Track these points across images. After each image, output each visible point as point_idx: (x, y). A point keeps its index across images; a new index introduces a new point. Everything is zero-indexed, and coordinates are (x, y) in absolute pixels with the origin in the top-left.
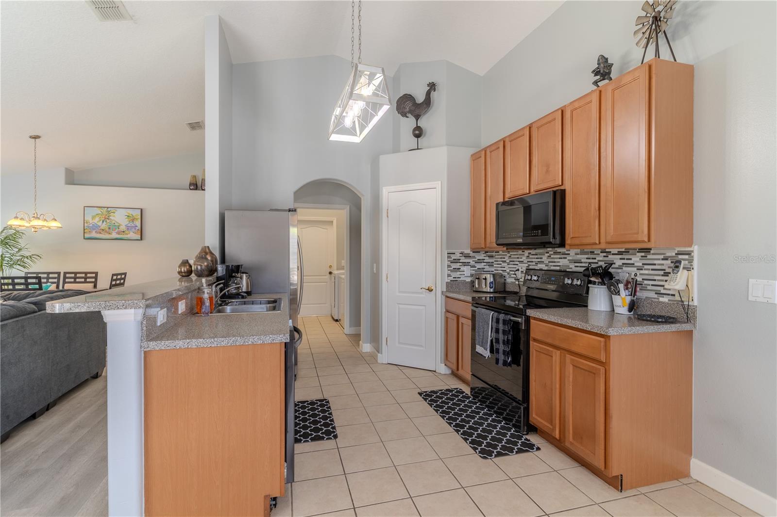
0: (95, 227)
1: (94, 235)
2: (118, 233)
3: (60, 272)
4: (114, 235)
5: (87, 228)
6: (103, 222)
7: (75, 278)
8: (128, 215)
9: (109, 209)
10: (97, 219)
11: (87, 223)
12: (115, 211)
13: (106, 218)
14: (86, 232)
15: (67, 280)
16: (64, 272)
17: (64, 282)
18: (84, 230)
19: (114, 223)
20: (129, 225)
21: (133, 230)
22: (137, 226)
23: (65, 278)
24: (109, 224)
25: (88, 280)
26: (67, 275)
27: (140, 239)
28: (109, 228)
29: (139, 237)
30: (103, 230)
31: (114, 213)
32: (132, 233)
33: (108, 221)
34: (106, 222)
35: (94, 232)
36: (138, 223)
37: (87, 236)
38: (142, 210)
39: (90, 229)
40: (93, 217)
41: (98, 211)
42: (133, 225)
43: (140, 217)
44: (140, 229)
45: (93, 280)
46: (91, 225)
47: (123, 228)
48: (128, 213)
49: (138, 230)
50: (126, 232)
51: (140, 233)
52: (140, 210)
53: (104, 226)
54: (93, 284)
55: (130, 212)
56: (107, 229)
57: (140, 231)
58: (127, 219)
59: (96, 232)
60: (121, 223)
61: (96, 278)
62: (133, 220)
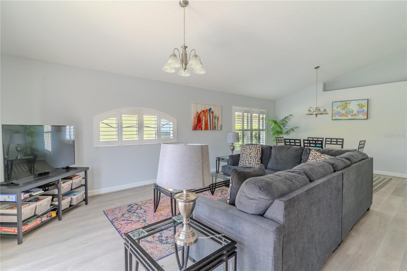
0: (339, 113)
1: (337, 117)
2: (352, 116)
3: (323, 138)
4: (349, 117)
5: (334, 114)
6: (343, 109)
7: (331, 141)
8: (358, 104)
9: (347, 102)
10: (340, 108)
11: (334, 111)
12: (350, 103)
13: (345, 107)
14: (333, 116)
15: (327, 142)
16: (326, 138)
17: (326, 144)
18: (332, 115)
19: (350, 110)
20: (359, 110)
21: (362, 113)
22: (364, 111)
23: (326, 141)
24: (346, 111)
25: (338, 143)
26: (327, 140)
27: (366, 118)
28: (346, 113)
29: (366, 117)
30: (343, 114)
31: (350, 104)
32: (361, 115)
33: (346, 109)
34: (345, 109)
35: (338, 116)
36: (365, 109)
37: (333, 118)
38: (368, 100)
39: (335, 114)
40: (337, 108)
41: (340, 104)
42: (362, 110)
43: (367, 105)
44: (367, 113)
45: (341, 143)
46: (336, 112)
47: (355, 112)
48: (359, 103)
49: (365, 113)
50: (358, 115)
51: (366, 115)
52: (367, 100)
53: (343, 112)
54: (341, 146)
55: (360, 102)
56: (345, 114)
57: (367, 114)
58: (358, 107)
59: (339, 116)
60: (354, 109)
61: (343, 142)
62: (362, 107)
